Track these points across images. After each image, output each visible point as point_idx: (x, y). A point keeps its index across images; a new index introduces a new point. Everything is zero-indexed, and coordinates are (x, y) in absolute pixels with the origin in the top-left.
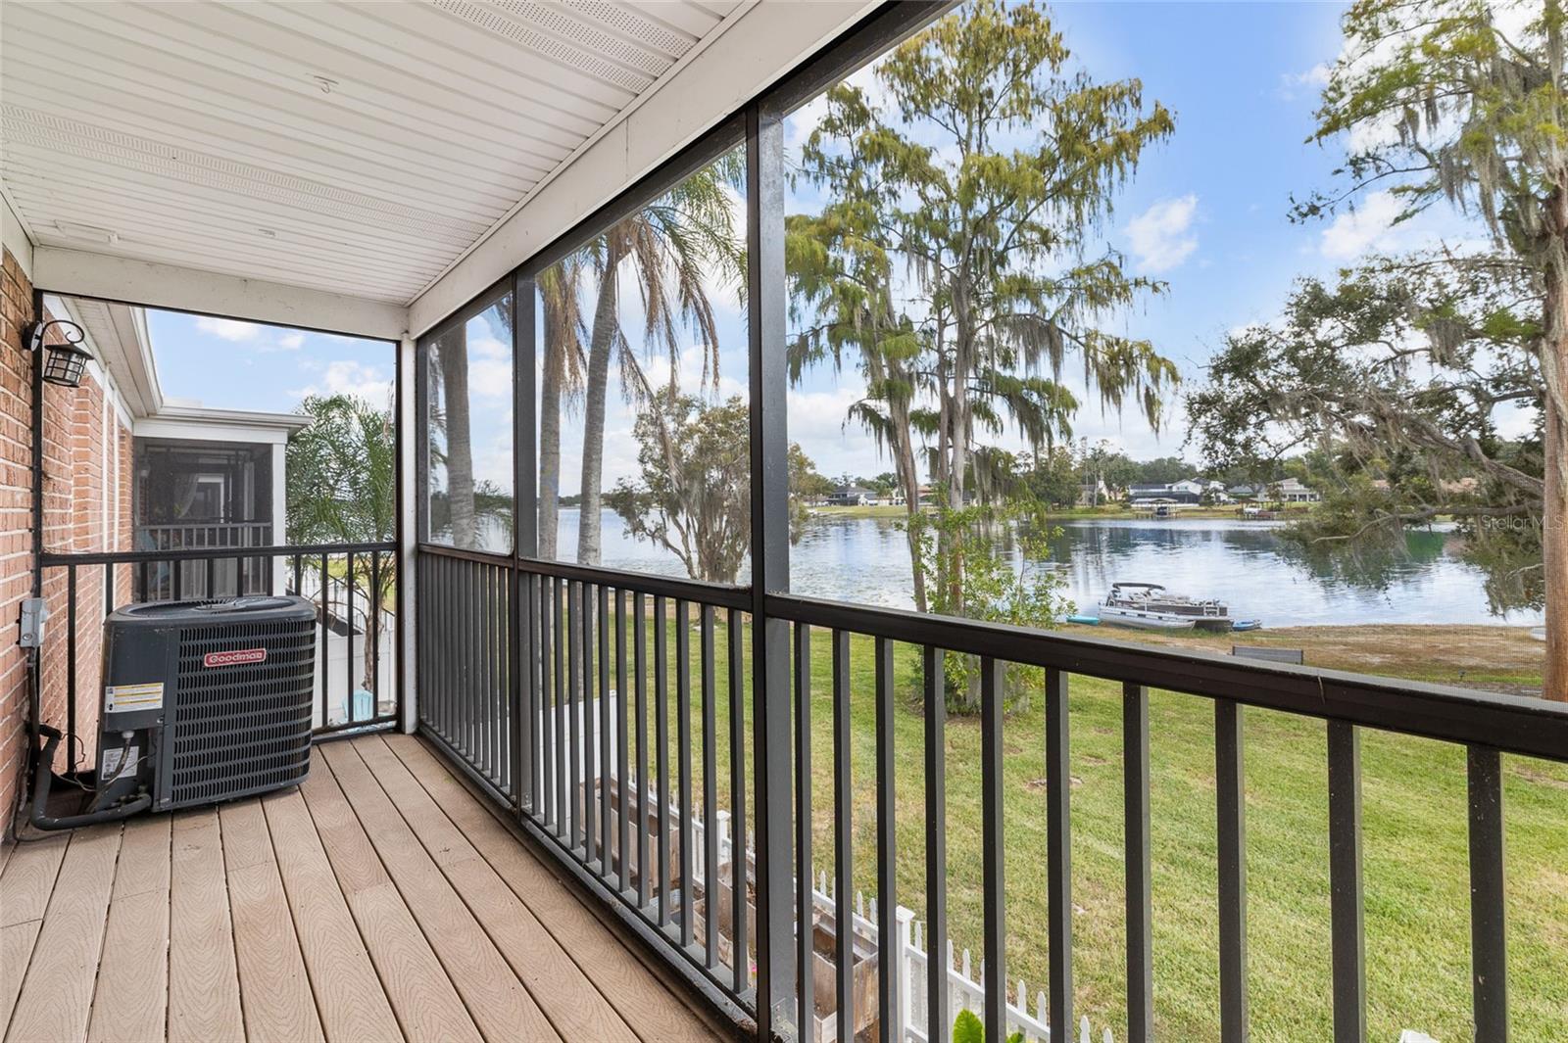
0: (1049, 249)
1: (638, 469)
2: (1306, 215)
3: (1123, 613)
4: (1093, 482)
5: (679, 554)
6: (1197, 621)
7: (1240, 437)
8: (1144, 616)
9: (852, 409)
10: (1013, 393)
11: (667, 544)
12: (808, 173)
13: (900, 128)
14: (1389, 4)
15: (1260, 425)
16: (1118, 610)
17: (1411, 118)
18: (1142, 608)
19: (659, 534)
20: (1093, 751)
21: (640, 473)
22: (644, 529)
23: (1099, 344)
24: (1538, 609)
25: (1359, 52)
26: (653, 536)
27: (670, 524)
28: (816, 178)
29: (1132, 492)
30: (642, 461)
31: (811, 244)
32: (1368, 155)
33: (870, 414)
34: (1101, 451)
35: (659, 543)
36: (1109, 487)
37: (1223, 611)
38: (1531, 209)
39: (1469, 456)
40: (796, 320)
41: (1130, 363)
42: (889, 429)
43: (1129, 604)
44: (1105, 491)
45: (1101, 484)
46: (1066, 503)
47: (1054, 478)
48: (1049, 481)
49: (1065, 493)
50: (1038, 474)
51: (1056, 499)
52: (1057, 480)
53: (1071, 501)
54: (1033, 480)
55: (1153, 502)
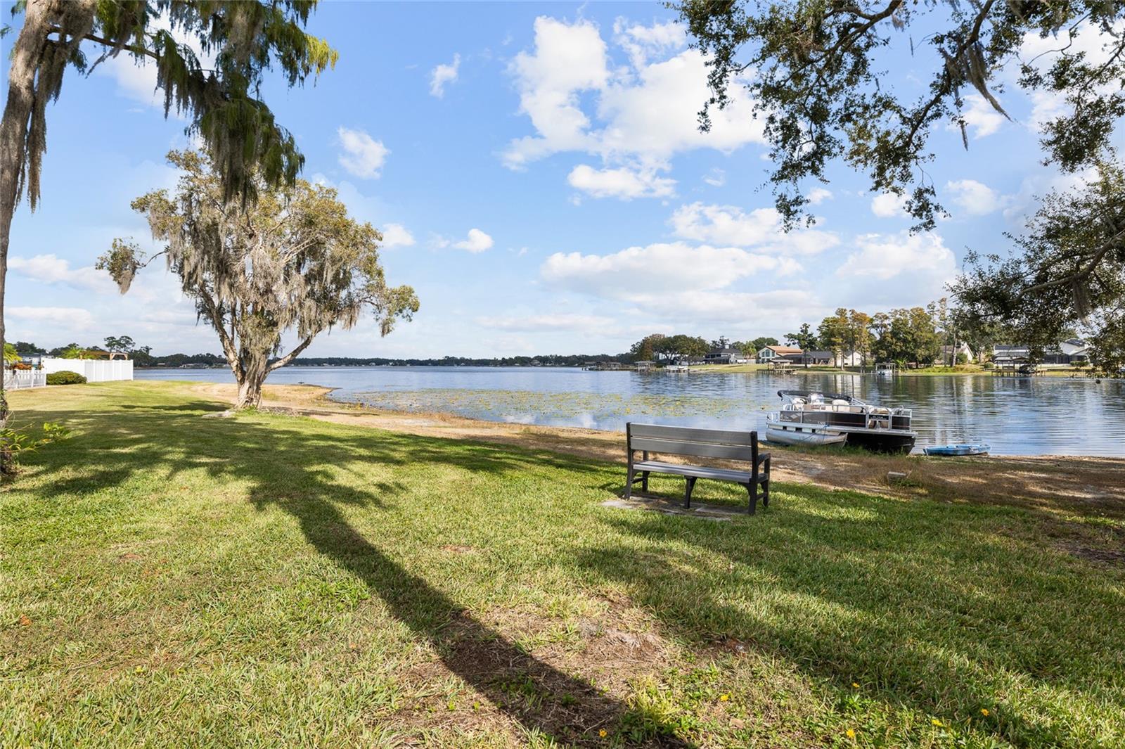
29: (996, 352)
44: (967, 352)
45: (962, 343)
46: (923, 362)
47: (909, 338)
48: (905, 341)
49: (921, 352)
50: (894, 334)
51: (913, 358)
52: (914, 340)
53: (928, 361)
54: (889, 339)
55: (1015, 362)
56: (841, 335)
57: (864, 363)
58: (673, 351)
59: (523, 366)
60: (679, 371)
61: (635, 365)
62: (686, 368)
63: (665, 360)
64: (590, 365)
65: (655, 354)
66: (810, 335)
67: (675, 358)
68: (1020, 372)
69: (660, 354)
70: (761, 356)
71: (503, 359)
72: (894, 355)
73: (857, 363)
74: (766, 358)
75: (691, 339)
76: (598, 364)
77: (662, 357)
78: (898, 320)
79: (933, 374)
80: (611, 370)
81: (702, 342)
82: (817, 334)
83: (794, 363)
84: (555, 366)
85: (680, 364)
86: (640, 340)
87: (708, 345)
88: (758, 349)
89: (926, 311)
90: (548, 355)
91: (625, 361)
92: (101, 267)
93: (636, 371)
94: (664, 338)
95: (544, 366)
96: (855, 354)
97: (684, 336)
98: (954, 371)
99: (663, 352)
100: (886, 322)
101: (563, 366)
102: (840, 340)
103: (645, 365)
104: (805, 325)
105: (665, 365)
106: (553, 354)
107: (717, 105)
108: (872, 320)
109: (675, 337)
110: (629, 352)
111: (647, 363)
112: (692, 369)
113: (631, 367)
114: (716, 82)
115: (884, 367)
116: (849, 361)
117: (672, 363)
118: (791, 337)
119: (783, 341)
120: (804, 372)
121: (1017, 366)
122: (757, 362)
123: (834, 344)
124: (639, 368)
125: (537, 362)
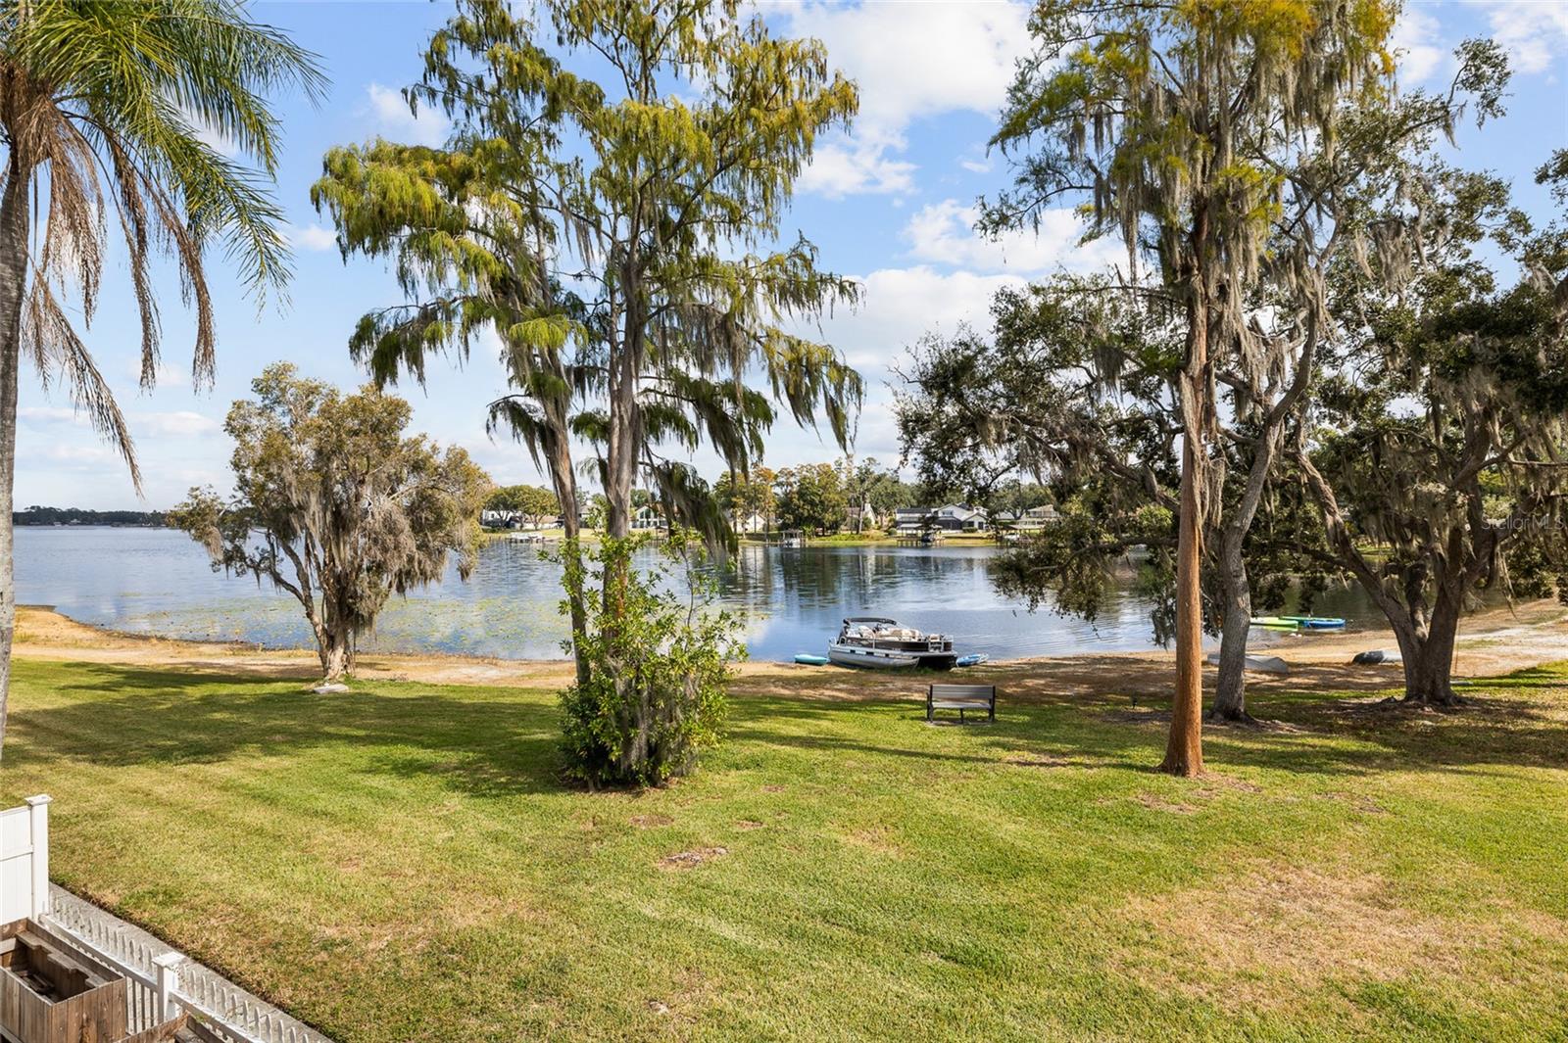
0: (739, 231)
1: (232, 478)
2: (998, 224)
3: (853, 652)
4: (858, 503)
5: (295, 591)
6: (922, 658)
7: (958, 460)
8: (871, 654)
9: (495, 409)
10: (705, 399)
11: (278, 580)
12: (433, 93)
13: (552, 50)
14: (1071, 7)
15: (975, 448)
16: (848, 648)
17: (1078, 134)
18: (870, 646)
19: (266, 566)
20: (755, 813)
21: (235, 482)
22: (243, 558)
23: (781, 347)
24: (1215, 635)
25: (1045, 53)
26: (257, 568)
27: (281, 553)
28: (445, 101)
29: (898, 517)
30: (237, 466)
31: (413, 183)
32: (1048, 164)
33: (518, 416)
34: (867, 471)
35: (265, 577)
36: (875, 510)
37: (947, 646)
38: (1176, 244)
39: (1144, 487)
40: (409, 285)
41: (812, 371)
42: (545, 437)
43: (858, 641)
44: (871, 515)
45: (868, 507)
46: (830, 528)
47: (817, 500)
48: (812, 503)
49: (829, 517)
50: (801, 494)
51: (819, 523)
52: (821, 502)
53: (835, 527)
54: (795, 501)
56: (743, 494)
57: (767, 527)
63: (495, 520)
68: (922, 540)
72: (800, 521)
73: (760, 529)
77: (491, 516)
78: (805, 478)
79: (840, 543)
89: (833, 467)
96: (758, 517)
98: (860, 539)
100: (792, 479)
102: (741, 501)
108: (776, 477)
115: (791, 536)
116: (750, 528)
121: (920, 534)
123: (734, 505)
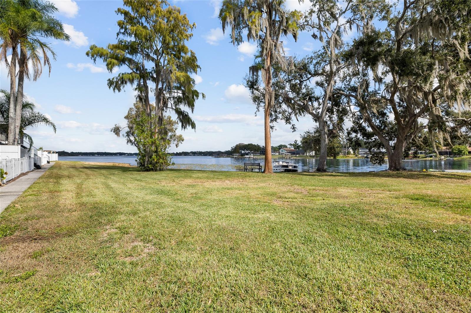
37: (295, 167)
44: (351, 151)
53: (337, 154)
55: (364, 154)
57: (316, 154)
58: (247, 150)
59: (185, 156)
60: (250, 157)
61: (232, 155)
62: (252, 156)
63: (244, 153)
64: (215, 155)
65: (240, 151)
66: (298, 144)
67: (248, 153)
68: (366, 157)
69: (242, 151)
70: (280, 152)
71: (177, 153)
73: (314, 154)
74: (282, 152)
75: (255, 145)
76: (218, 155)
77: (243, 152)
79: (339, 158)
80: (223, 157)
81: (258, 146)
82: (300, 144)
83: (292, 154)
84: (199, 156)
85: (250, 155)
86: (235, 145)
87: (261, 148)
88: (280, 149)
90: (196, 151)
91: (228, 154)
92: (112, 131)
93: (233, 157)
94: (244, 145)
95: (194, 156)
96: (313, 151)
97: (252, 144)
98: (346, 157)
99: (244, 151)
101: (202, 156)
103: (236, 155)
104: (296, 140)
105: (244, 155)
106: (198, 151)
107: (258, 111)
109: (248, 144)
110: (230, 150)
111: (237, 154)
112: (255, 157)
113: (231, 156)
114: (258, 108)
116: (311, 154)
117: (247, 154)
118: (291, 145)
119: (288, 146)
120: (295, 158)
121: (365, 155)
122: (279, 154)
124: (234, 157)
125: (191, 154)
